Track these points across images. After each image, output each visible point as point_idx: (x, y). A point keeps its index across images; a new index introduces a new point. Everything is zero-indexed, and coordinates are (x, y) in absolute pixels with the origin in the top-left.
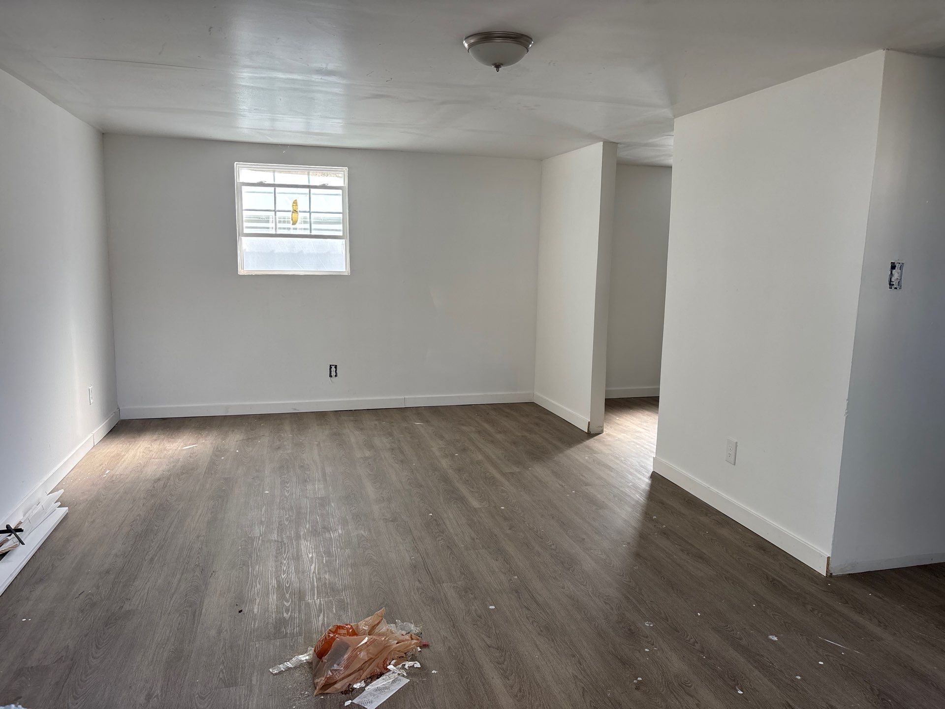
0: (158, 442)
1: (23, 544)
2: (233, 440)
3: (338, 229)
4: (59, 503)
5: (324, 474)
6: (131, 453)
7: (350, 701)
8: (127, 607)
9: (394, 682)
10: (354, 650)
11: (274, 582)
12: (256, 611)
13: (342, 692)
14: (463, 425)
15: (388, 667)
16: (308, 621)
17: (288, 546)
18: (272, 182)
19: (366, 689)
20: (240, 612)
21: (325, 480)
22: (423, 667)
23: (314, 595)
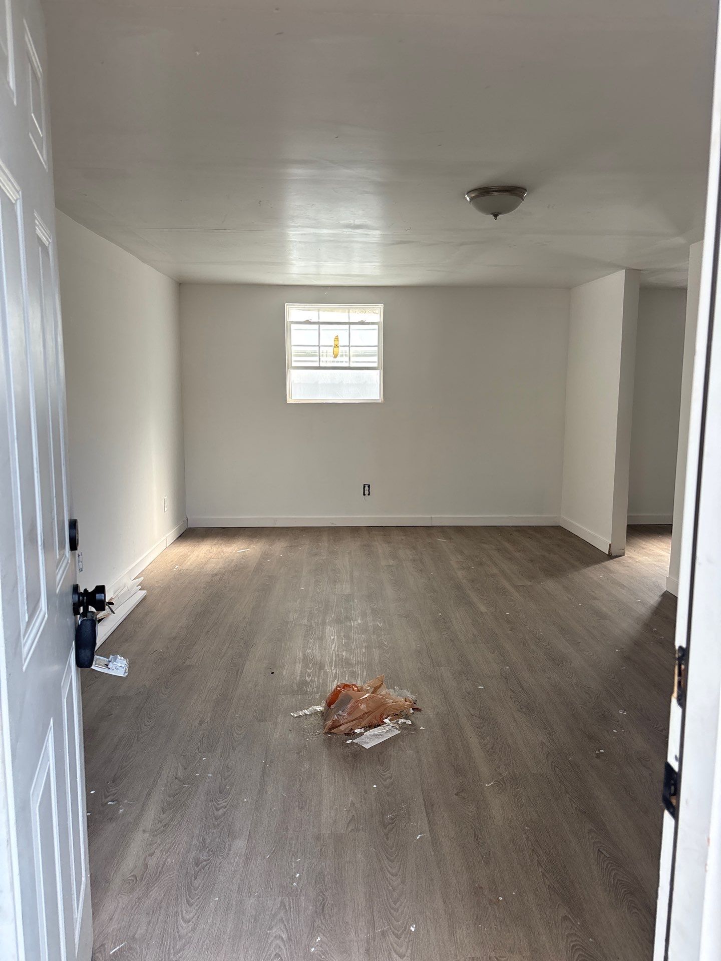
0: (217, 546)
1: (114, 613)
2: (279, 547)
3: (374, 361)
4: (140, 587)
5: (352, 577)
6: (196, 553)
7: (351, 741)
8: (188, 663)
9: (388, 731)
10: (357, 702)
11: (301, 654)
12: (284, 673)
13: (345, 734)
14: (483, 543)
15: (384, 720)
16: (325, 684)
17: (315, 629)
18: (316, 320)
19: (365, 734)
20: (273, 673)
21: (352, 581)
22: (413, 724)
23: (332, 666)
